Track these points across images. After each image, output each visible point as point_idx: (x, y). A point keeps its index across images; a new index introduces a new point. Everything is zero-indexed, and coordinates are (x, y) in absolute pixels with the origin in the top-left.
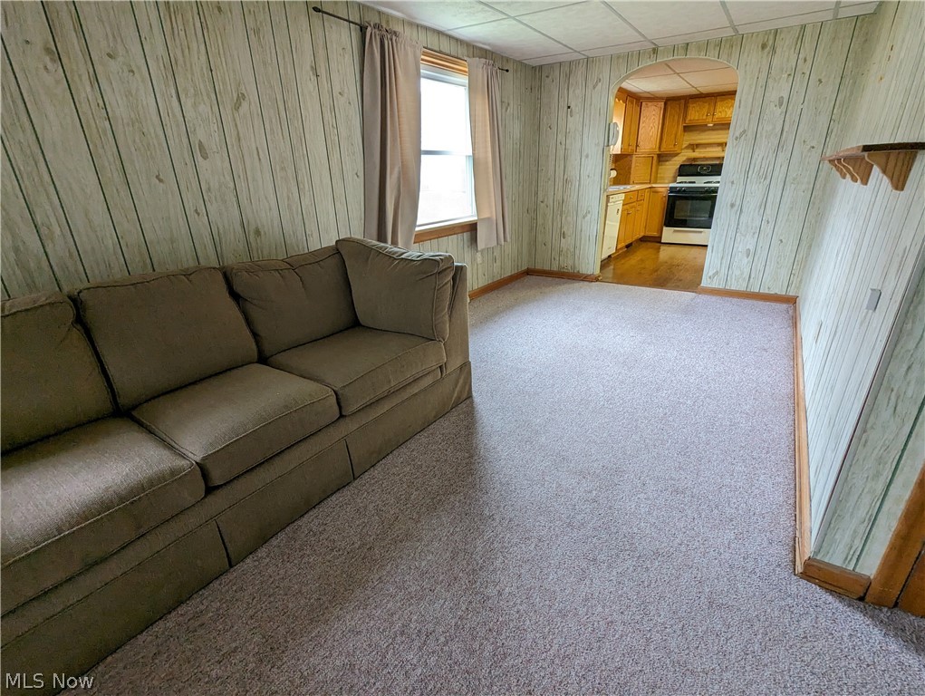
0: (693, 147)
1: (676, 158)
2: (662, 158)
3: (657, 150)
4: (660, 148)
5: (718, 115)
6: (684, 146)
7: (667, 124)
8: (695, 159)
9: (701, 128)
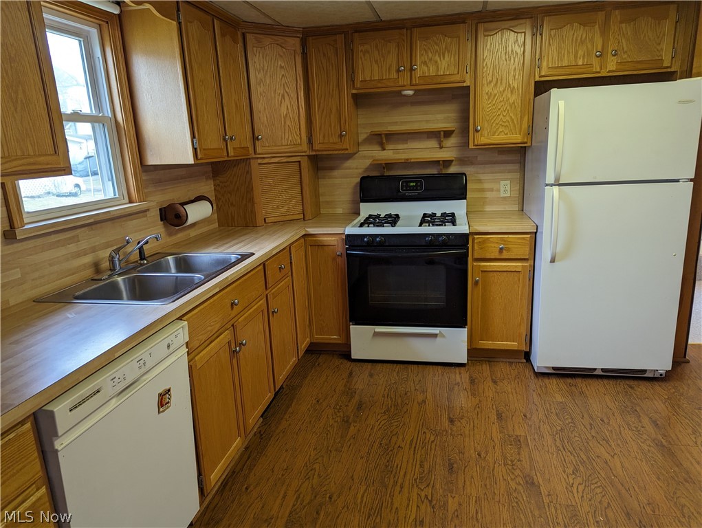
0: (382, 139)
1: (349, 163)
2: (321, 163)
3: (305, 147)
4: (310, 142)
5: (421, 70)
6: (362, 137)
7: (315, 87)
8: (389, 165)
9: (390, 98)
